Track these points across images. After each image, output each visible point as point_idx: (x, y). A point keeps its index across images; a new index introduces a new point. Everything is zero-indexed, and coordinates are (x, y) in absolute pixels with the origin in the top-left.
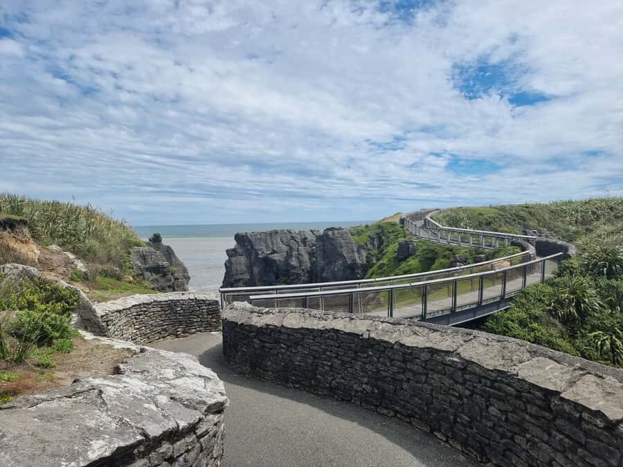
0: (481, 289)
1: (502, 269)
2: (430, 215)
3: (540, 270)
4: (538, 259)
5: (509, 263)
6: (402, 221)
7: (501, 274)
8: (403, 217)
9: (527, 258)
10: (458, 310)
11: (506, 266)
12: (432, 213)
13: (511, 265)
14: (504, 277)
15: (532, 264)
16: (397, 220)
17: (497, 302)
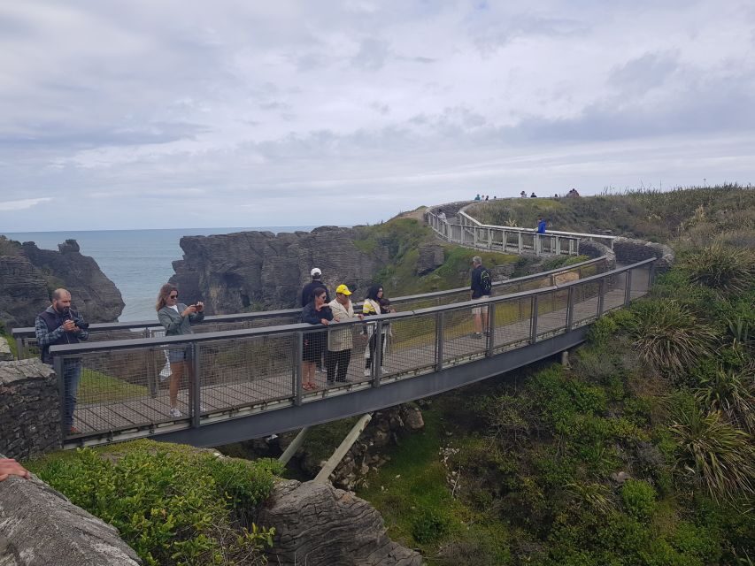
0: (534, 318)
1: (567, 284)
2: (465, 208)
3: (624, 286)
4: (619, 269)
5: (577, 275)
6: (426, 217)
7: (566, 292)
8: (428, 211)
9: (602, 266)
10: (495, 352)
11: (574, 278)
12: (469, 206)
13: (580, 278)
14: (571, 295)
15: (610, 276)
16: (419, 217)
17: (558, 336)
